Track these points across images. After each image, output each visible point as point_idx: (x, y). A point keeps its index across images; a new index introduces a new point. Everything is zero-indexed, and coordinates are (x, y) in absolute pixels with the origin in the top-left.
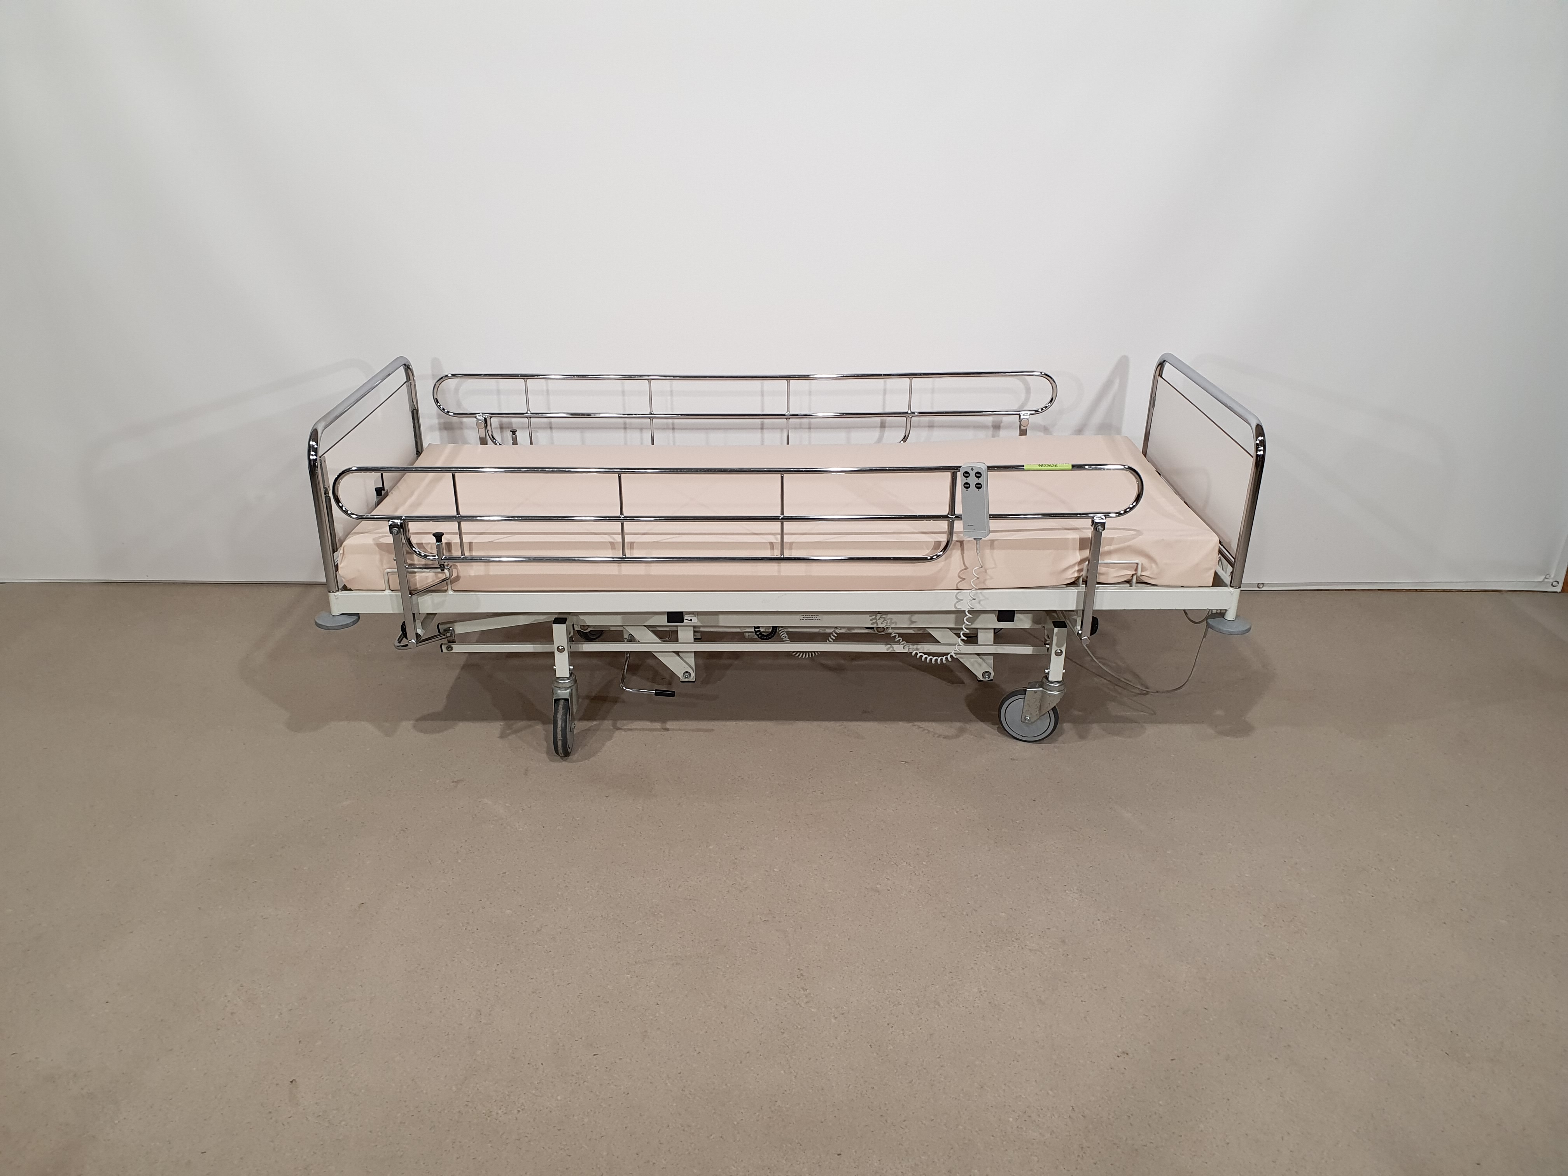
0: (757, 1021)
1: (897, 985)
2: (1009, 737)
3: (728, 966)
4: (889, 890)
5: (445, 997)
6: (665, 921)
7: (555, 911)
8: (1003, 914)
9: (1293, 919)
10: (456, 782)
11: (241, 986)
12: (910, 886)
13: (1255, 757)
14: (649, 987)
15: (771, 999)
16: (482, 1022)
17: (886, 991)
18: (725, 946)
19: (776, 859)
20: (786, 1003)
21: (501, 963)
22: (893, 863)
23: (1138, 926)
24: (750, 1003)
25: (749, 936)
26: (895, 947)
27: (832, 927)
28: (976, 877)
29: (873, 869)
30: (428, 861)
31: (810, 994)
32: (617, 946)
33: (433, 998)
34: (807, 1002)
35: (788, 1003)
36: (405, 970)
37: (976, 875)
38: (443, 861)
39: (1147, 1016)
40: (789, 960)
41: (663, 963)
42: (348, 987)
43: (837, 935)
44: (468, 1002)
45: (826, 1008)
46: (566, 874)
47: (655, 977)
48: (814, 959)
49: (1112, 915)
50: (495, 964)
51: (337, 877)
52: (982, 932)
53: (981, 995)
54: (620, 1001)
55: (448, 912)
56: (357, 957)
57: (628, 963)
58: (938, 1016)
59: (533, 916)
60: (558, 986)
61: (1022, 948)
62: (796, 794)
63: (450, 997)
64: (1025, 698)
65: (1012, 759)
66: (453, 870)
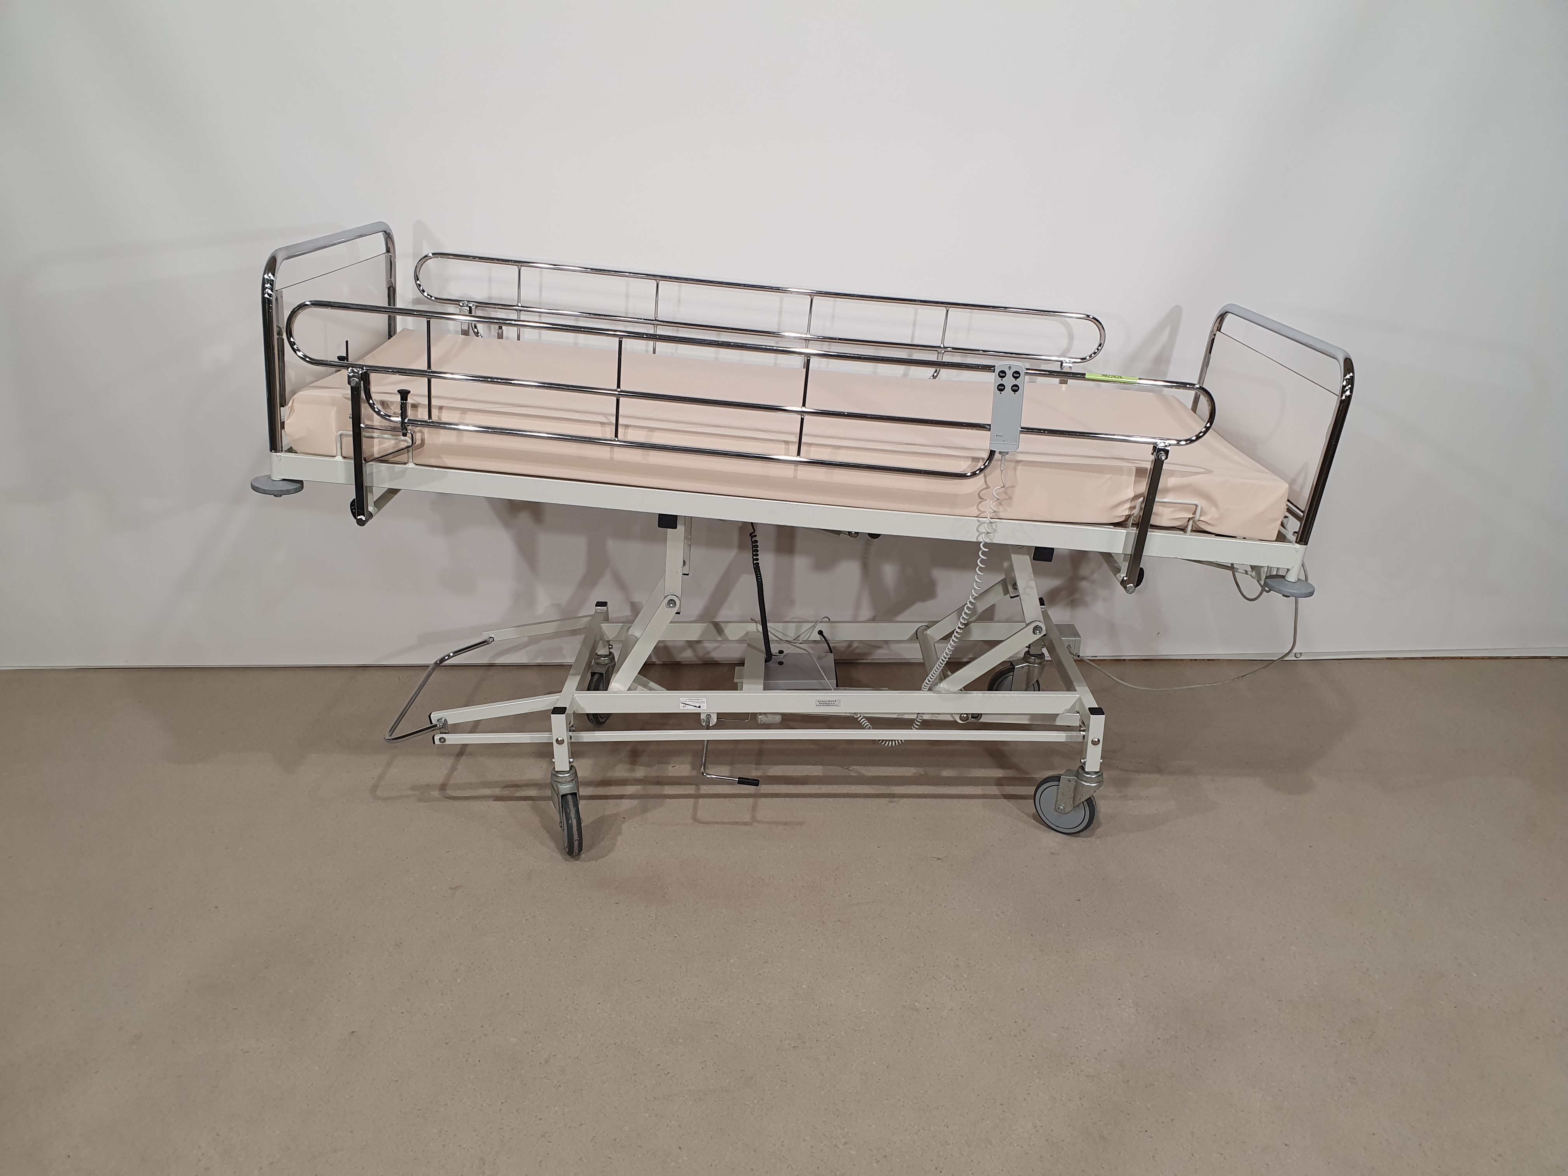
0: (791, 1167)
1: (943, 1121)
2: (1046, 826)
3: (756, 1102)
4: (928, 1008)
5: (444, 1144)
6: (685, 1048)
7: (564, 1038)
8: (1055, 1034)
9: (1372, 1035)
10: (454, 888)
11: (217, 1135)
12: (951, 1003)
13: (1310, 847)
14: (670, 1127)
15: (805, 1140)
16: (486, 1173)
17: (932, 1128)
18: (752, 1078)
19: (803, 973)
20: (822, 1145)
21: (506, 1102)
22: (931, 977)
23: (1202, 1046)
24: (782, 1146)
25: (778, 1066)
26: (939, 1075)
27: (868, 1053)
28: (1023, 991)
29: (910, 984)
30: (424, 981)
31: (848, 1133)
32: (633, 1079)
33: (431, 1144)
34: (845, 1143)
35: (824, 1145)
36: (401, 1112)
37: (1022, 989)
38: (441, 981)
39: (1222, 1154)
40: (823, 1093)
41: (684, 1099)
42: (336, 1134)
43: (874, 1063)
44: (470, 1149)
45: (866, 1150)
46: (574, 995)
47: (676, 1116)
48: (850, 1091)
49: (1173, 1033)
50: (500, 1103)
51: (326, 1001)
52: (1033, 1056)
53: (1037, 1131)
54: (638, 1145)
55: (448, 1041)
56: (347, 1097)
57: (646, 1099)
58: (991, 1157)
59: (540, 1045)
60: (570, 1127)
61: (1078, 1074)
62: (822, 897)
63: (450, 1143)
64: (1059, 785)
65: (1052, 853)
66: (451, 991)
